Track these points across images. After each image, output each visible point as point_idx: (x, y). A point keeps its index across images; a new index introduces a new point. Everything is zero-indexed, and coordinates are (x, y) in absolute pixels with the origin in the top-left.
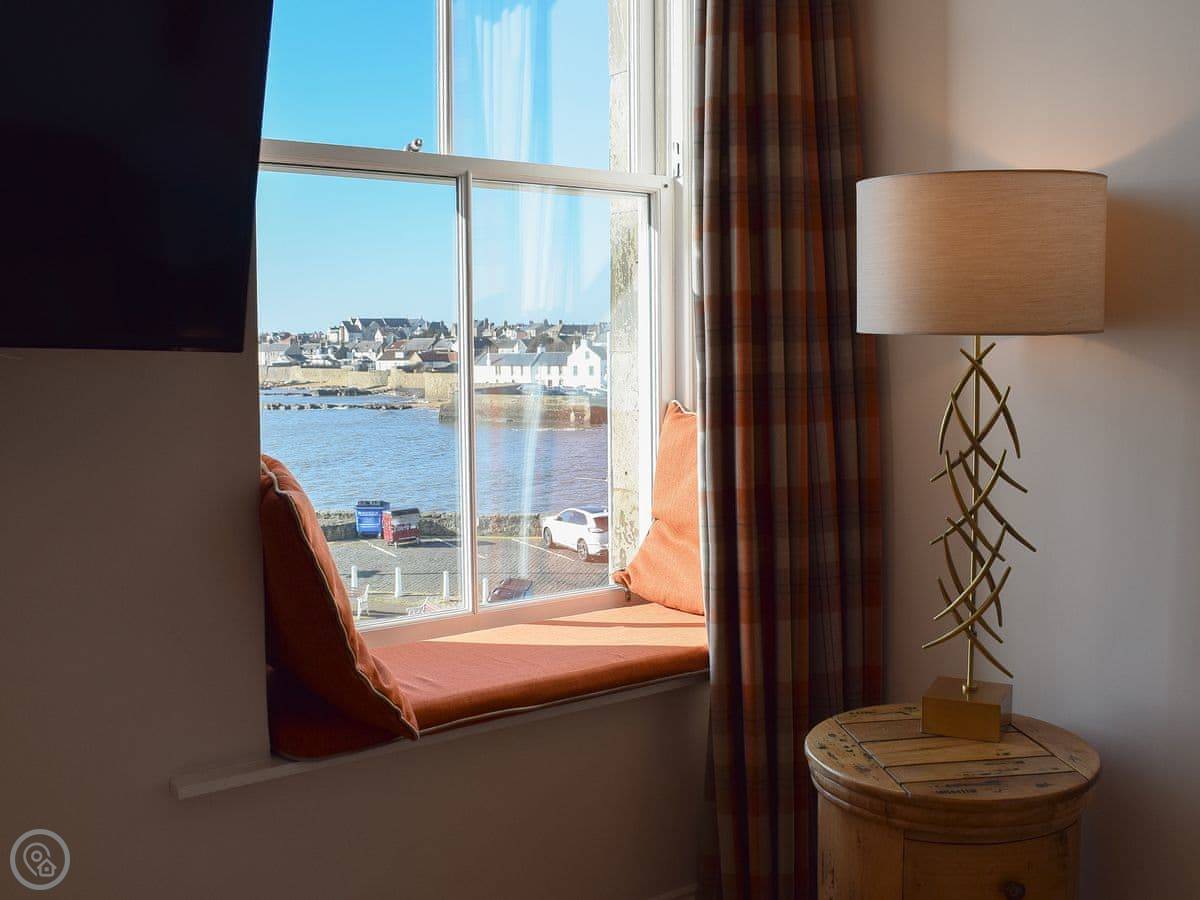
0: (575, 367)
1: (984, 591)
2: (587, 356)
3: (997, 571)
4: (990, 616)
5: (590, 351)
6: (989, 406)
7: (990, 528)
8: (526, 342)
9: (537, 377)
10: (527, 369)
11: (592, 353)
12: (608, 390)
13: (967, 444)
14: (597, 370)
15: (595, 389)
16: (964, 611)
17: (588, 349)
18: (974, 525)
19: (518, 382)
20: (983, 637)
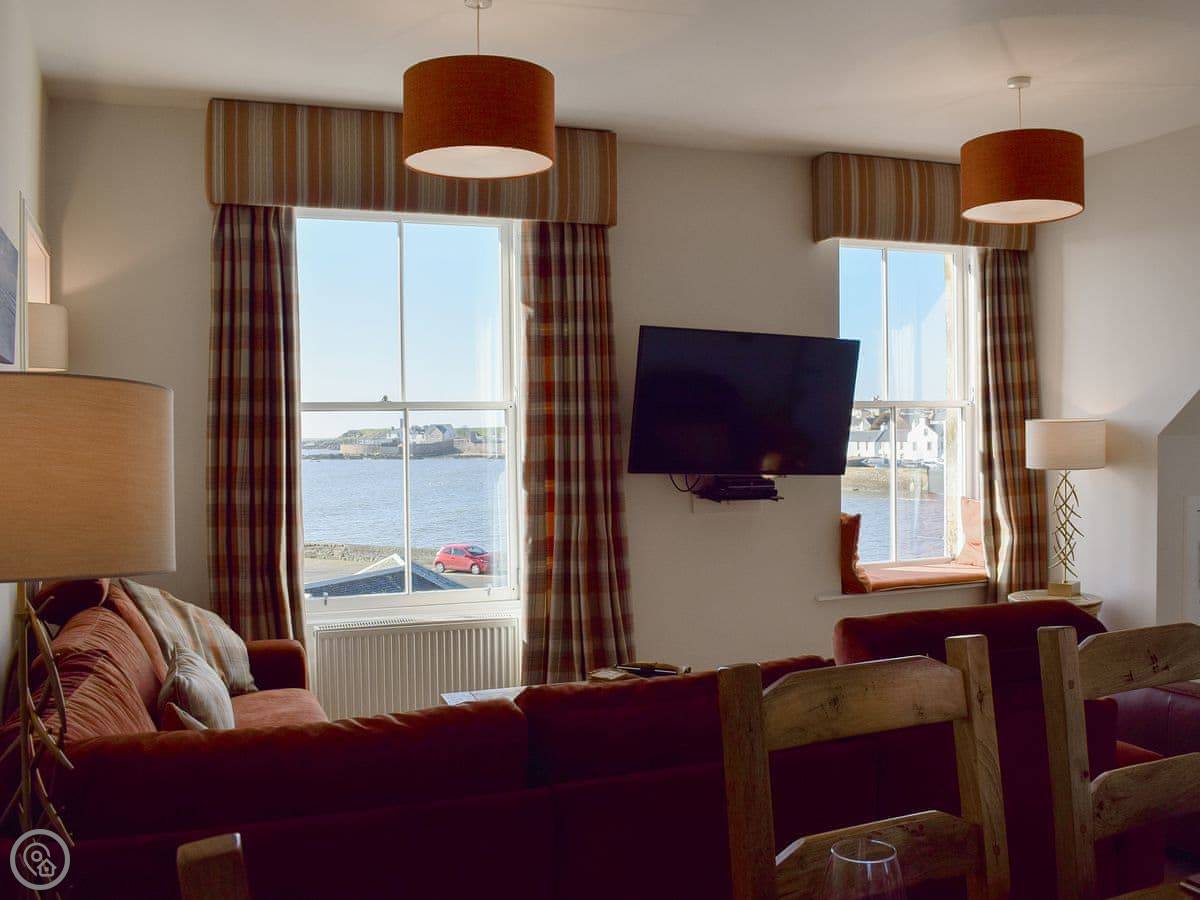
0: (914, 444)
1: (1068, 549)
2: (926, 434)
3: (1072, 542)
4: (1070, 557)
5: (929, 429)
6: (1069, 490)
7: (1070, 530)
8: (871, 421)
9: (880, 452)
10: (872, 445)
11: (930, 431)
12: (944, 463)
13: (1062, 503)
14: (935, 446)
15: (934, 463)
16: (1062, 555)
17: (927, 427)
18: (1065, 529)
19: (863, 455)
20: (1069, 565)
